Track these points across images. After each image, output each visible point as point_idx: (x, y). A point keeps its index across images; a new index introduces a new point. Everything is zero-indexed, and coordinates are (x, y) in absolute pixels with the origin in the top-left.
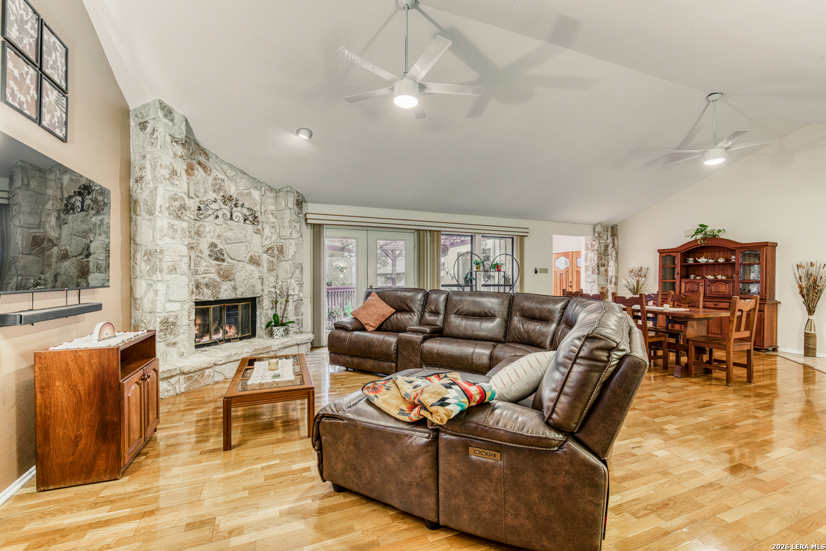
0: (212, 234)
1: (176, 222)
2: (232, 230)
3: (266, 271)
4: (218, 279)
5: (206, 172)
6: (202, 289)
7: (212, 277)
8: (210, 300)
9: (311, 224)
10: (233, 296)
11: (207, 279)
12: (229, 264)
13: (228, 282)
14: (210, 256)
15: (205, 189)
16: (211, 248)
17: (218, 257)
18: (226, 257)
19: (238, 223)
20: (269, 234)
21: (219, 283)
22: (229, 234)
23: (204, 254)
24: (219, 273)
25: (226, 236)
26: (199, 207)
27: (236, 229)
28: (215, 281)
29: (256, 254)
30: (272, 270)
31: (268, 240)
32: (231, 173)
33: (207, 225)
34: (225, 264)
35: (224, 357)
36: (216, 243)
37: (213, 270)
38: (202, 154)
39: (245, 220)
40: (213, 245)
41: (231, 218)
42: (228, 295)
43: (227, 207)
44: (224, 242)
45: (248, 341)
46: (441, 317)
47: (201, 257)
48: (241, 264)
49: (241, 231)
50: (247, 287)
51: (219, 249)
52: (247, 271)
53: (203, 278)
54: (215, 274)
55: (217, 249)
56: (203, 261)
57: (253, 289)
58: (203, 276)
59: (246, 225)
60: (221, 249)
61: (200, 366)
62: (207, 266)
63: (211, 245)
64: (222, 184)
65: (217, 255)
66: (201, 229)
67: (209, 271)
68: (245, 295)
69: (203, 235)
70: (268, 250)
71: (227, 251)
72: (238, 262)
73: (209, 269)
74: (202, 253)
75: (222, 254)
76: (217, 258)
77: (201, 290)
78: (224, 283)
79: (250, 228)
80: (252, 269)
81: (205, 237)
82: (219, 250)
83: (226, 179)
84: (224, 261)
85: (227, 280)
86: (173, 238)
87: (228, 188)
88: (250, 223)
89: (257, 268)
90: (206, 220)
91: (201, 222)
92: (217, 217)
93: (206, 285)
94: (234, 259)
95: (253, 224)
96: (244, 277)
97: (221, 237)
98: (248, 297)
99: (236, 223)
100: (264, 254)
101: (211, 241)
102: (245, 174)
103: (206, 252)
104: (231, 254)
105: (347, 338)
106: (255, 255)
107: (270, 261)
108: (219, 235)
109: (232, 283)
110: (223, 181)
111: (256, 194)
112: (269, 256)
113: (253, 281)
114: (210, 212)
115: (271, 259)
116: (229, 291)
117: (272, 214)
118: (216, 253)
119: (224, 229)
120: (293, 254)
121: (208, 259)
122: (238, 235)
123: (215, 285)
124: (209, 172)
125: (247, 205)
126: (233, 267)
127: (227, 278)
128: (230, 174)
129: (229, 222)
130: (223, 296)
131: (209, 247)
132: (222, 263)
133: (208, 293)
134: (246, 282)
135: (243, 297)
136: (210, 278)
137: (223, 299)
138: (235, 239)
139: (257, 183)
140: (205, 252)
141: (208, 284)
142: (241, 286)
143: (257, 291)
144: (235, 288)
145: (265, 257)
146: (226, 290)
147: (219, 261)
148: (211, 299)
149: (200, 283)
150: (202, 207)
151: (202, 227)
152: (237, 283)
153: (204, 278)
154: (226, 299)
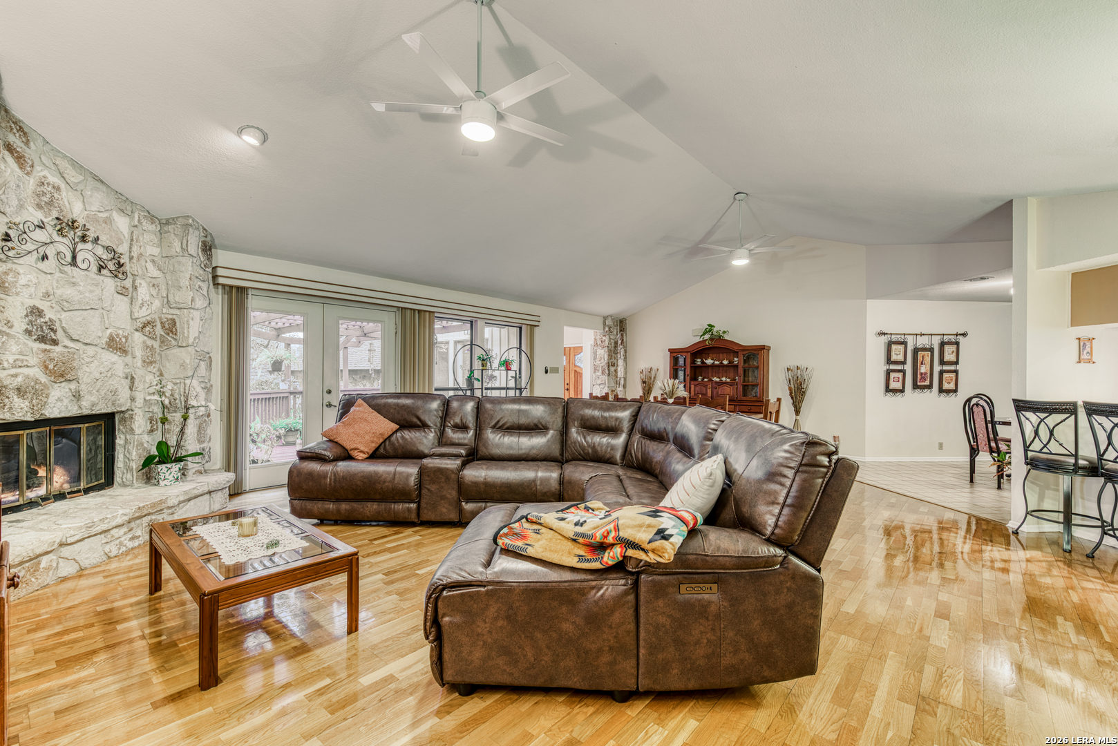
0: (33, 290)
2: (74, 284)
3: (139, 363)
4: (43, 379)
5: (21, 166)
6: (8, 397)
7: (32, 374)
8: (25, 419)
9: (224, 286)
10: (73, 411)
11: (20, 379)
12: (66, 350)
13: (63, 384)
14: (28, 332)
15: (19, 200)
16: (30, 318)
17: (45, 334)
18: (60, 335)
19: (86, 272)
20: (147, 297)
21: (45, 386)
22: (68, 292)
23: (14, 329)
24: (46, 367)
25: (61, 296)
26: (7, 235)
27: (81, 284)
28: (37, 381)
29: (120, 332)
30: (151, 363)
31: (144, 308)
32: (74, 176)
33: (21, 271)
34: (58, 349)
35: (80, 528)
36: (41, 308)
37: (33, 361)
38: (15, 131)
39: (100, 268)
40: (36, 312)
41: (74, 262)
42: (63, 409)
43: (65, 240)
44: (57, 308)
45: (103, 496)
46: (471, 433)
47: (8, 335)
48: (91, 350)
49: (92, 288)
50: (103, 393)
51: (47, 319)
52: (102, 363)
53: (12, 376)
54: (36, 369)
55: (42, 320)
56: (12, 342)
57: (114, 397)
58: (13, 371)
59: (102, 278)
60: (50, 320)
61: (33, 550)
62: (21, 353)
63: (31, 312)
64: (56, 195)
65: (42, 331)
66: (10, 278)
67: (25, 363)
68: (98, 408)
69: (14, 290)
70: (144, 327)
71: (64, 325)
72: (85, 347)
73: (25, 358)
74: (11, 327)
75: (52, 329)
76: (43, 337)
77: (7, 400)
78: (56, 385)
79: (109, 283)
80: (113, 360)
81: (17, 294)
82: (46, 322)
83: (63, 186)
84: (57, 344)
85: (62, 380)
87: (67, 204)
88: (109, 274)
89: (122, 358)
90: (21, 261)
91: (9, 265)
92: (45, 257)
93: (18, 389)
94: (78, 341)
95: (116, 276)
96: (97, 375)
97: (51, 297)
98: (104, 411)
99: (84, 273)
100: (137, 334)
101: (31, 303)
102: (102, 182)
103: (20, 325)
104: (71, 332)
105: (327, 473)
106: (118, 335)
107: (148, 347)
108: (47, 293)
109: (73, 386)
110: (58, 189)
111: (122, 223)
112: (146, 338)
113: (114, 383)
114: (30, 246)
115: (150, 342)
116: (66, 401)
117: (153, 261)
118: (41, 327)
119: (57, 281)
120: (197, 335)
121: (24, 339)
122: (87, 295)
123: (36, 390)
124: (29, 169)
125: (104, 240)
126: (75, 356)
127: (62, 376)
128: (72, 179)
129: (68, 269)
130: (53, 412)
131: (27, 316)
132: (53, 347)
133: (23, 405)
134: (99, 383)
135: (94, 412)
136: (27, 377)
137: (52, 416)
138: (79, 302)
139: (125, 203)
140: (16, 324)
141: (23, 389)
142: (90, 392)
143: (121, 400)
144: (77, 396)
145: (138, 338)
146: (59, 400)
147: (46, 343)
148: (29, 418)
149: (5, 387)
150: (12, 233)
151: (11, 274)
152: (83, 387)
153: (15, 376)
154: (59, 416)
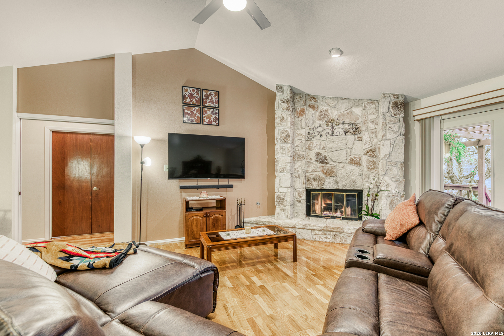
0: (318, 147)
1: (284, 145)
2: (334, 142)
3: (365, 169)
4: (323, 175)
5: (314, 110)
6: (311, 181)
7: (318, 174)
8: (317, 188)
10: (335, 187)
11: (314, 176)
12: (331, 166)
13: (331, 178)
14: (317, 161)
15: (313, 120)
16: (317, 156)
17: (323, 160)
18: (329, 161)
19: (339, 136)
20: (368, 139)
21: (323, 178)
22: (332, 145)
23: (312, 160)
24: (324, 172)
25: (329, 147)
26: (309, 132)
27: (336, 141)
28: (320, 176)
29: (357, 156)
30: (372, 168)
31: (367, 145)
32: (333, 103)
33: (314, 142)
34: (327, 165)
36: (320, 152)
37: (319, 170)
38: (312, 100)
39: (346, 133)
40: (319, 154)
41: (333, 134)
42: (331, 186)
43: (330, 128)
44: (328, 151)
47: (310, 162)
48: (341, 165)
49: (341, 142)
50: (348, 181)
51: (323, 156)
52: (347, 170)
53: (311, 175)
54: (320, 173)
55: (321, 156)
56: (312, 164)
57: (354, 183)
58: (312, 173)
59: (348, 136)
60: (324, 156)
62: (315, 168)
63: (317, 154)
64: (326, 113)
65: (321, 160)
66: (311, 145)
67: (316, 171)
68: (346, 187)
69: (312, 149)
70: (368, 152)
71: (330, 157)
72: (339, 164)
73: (316, 169)
74: (311, 160)
75: (325, 159)
76: (322, 162)
77: (311, 182)
78: (328, 178)
79: (351, 138)
80: (352, 168)
81: (313, 150)
82: (323, 157)
83: (329, 108)
84: (328, 164)
85: (329, 176)
86: (283, 154)
87: (331, 114)
88: (350, 134)
89: (358, 167)
90: (315, 139)
91: (312, 141)
92: (321, 136)
93: (314, 179)
94: (336, 162)
95: (355, 134)
96: (345, 174)
97: (325, 148)
99: (337, 137)
100: (364, 156)
101: (317, 151)
102: (346, 99)
103: (314, 159)
104: (333, 159)
106: (355, 158)
107: (370, 162)
108: (323, 147)
109: (335, 178)
110: (327, 111)
111: (358, 111)
112: (369, 157)
113: (354, 178)
114: (316, 133)
115: (372, 159)
116: (332, 184)
117: (372, 122)
118: (321, 159)
119: (328, 142)
120: (388, 153)
121: (315, 163)
122: (339, 144)
123: (320, 179)
124: (316, 109)
125: (347, 121)
126: (335, 168)
127: (330, 175)
128: (332, 105)
129: (331, 137)
130: (327, 187)
131: (316, 156)
132: (326, 165)
133: (315, 184)
134: (346, 177)
135: (344, 189)
136: (316, 175)
137: (327, 188)
138: (336, 148)
139: (357, 102)
140: (313, 159)
141: (315, 179)
142: (342, 181)
143: (358, 185)
144: (336, 182)
145: (365, 158)
146: (329, 183)
147: (324, 164)
148: (318, 188)
149: (310, 178)
150: (311, 132)
151: (311, 144)
152: (338, 179)
153: (312, 175)
154: (329, 189)
